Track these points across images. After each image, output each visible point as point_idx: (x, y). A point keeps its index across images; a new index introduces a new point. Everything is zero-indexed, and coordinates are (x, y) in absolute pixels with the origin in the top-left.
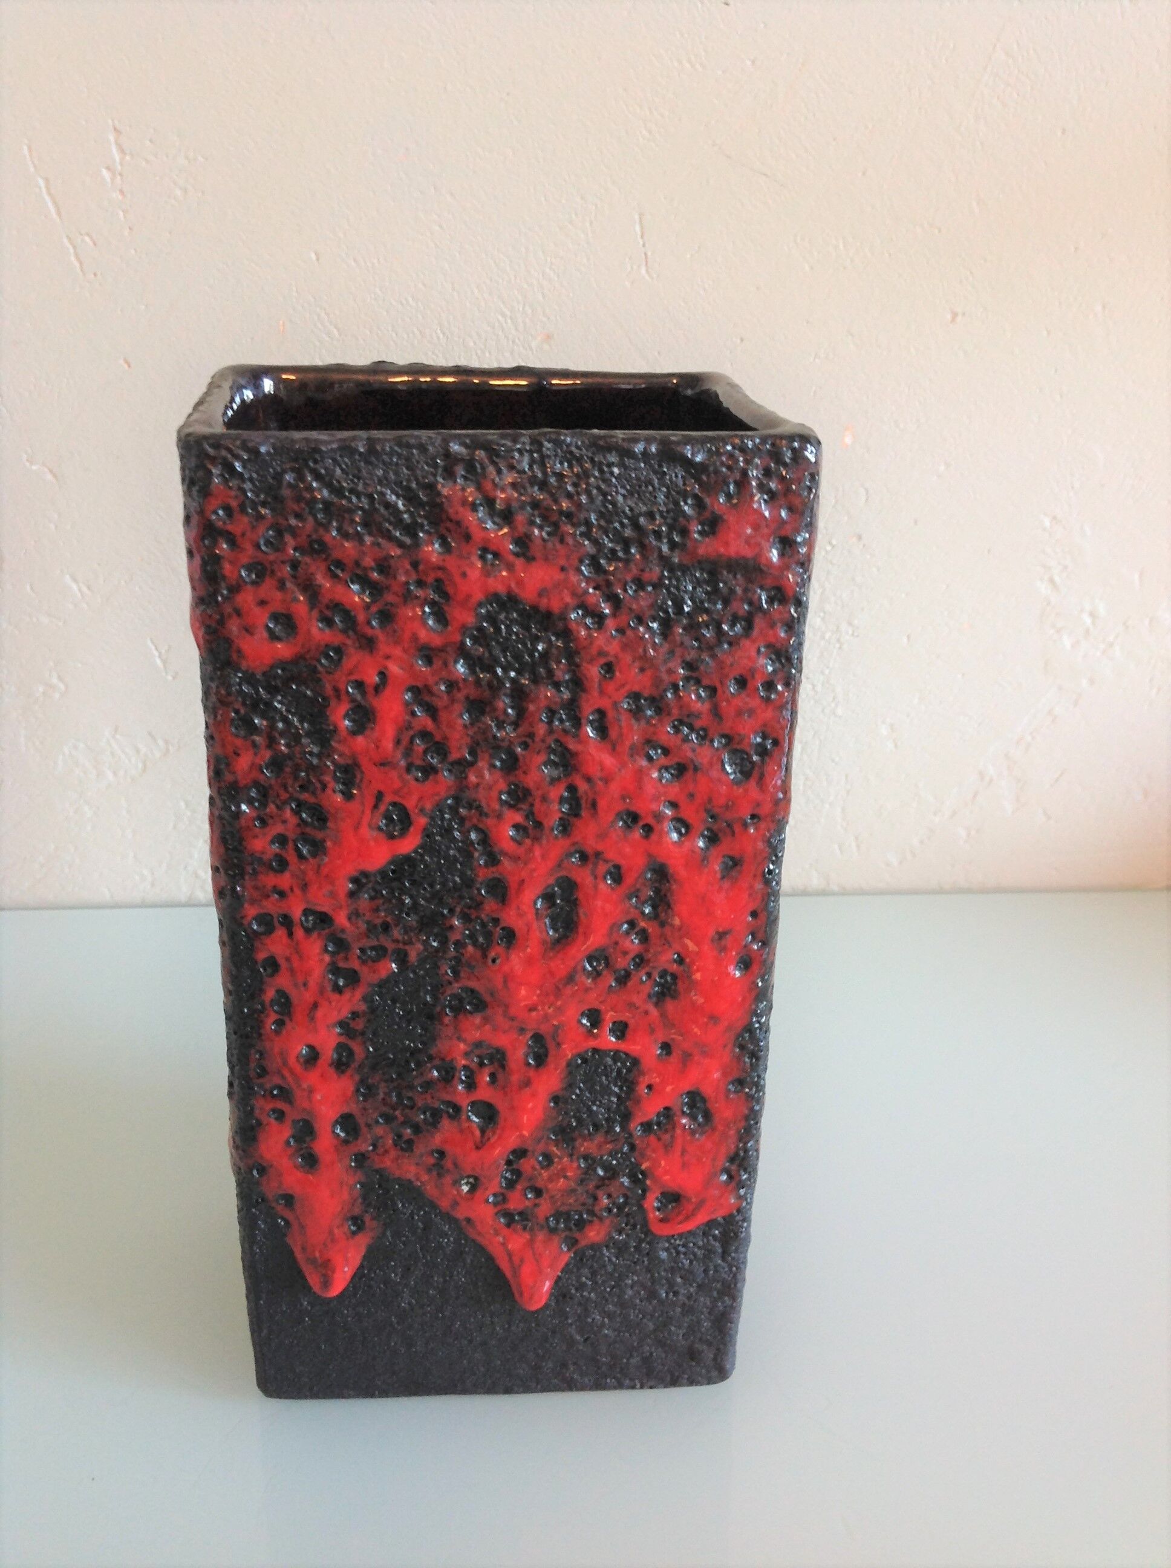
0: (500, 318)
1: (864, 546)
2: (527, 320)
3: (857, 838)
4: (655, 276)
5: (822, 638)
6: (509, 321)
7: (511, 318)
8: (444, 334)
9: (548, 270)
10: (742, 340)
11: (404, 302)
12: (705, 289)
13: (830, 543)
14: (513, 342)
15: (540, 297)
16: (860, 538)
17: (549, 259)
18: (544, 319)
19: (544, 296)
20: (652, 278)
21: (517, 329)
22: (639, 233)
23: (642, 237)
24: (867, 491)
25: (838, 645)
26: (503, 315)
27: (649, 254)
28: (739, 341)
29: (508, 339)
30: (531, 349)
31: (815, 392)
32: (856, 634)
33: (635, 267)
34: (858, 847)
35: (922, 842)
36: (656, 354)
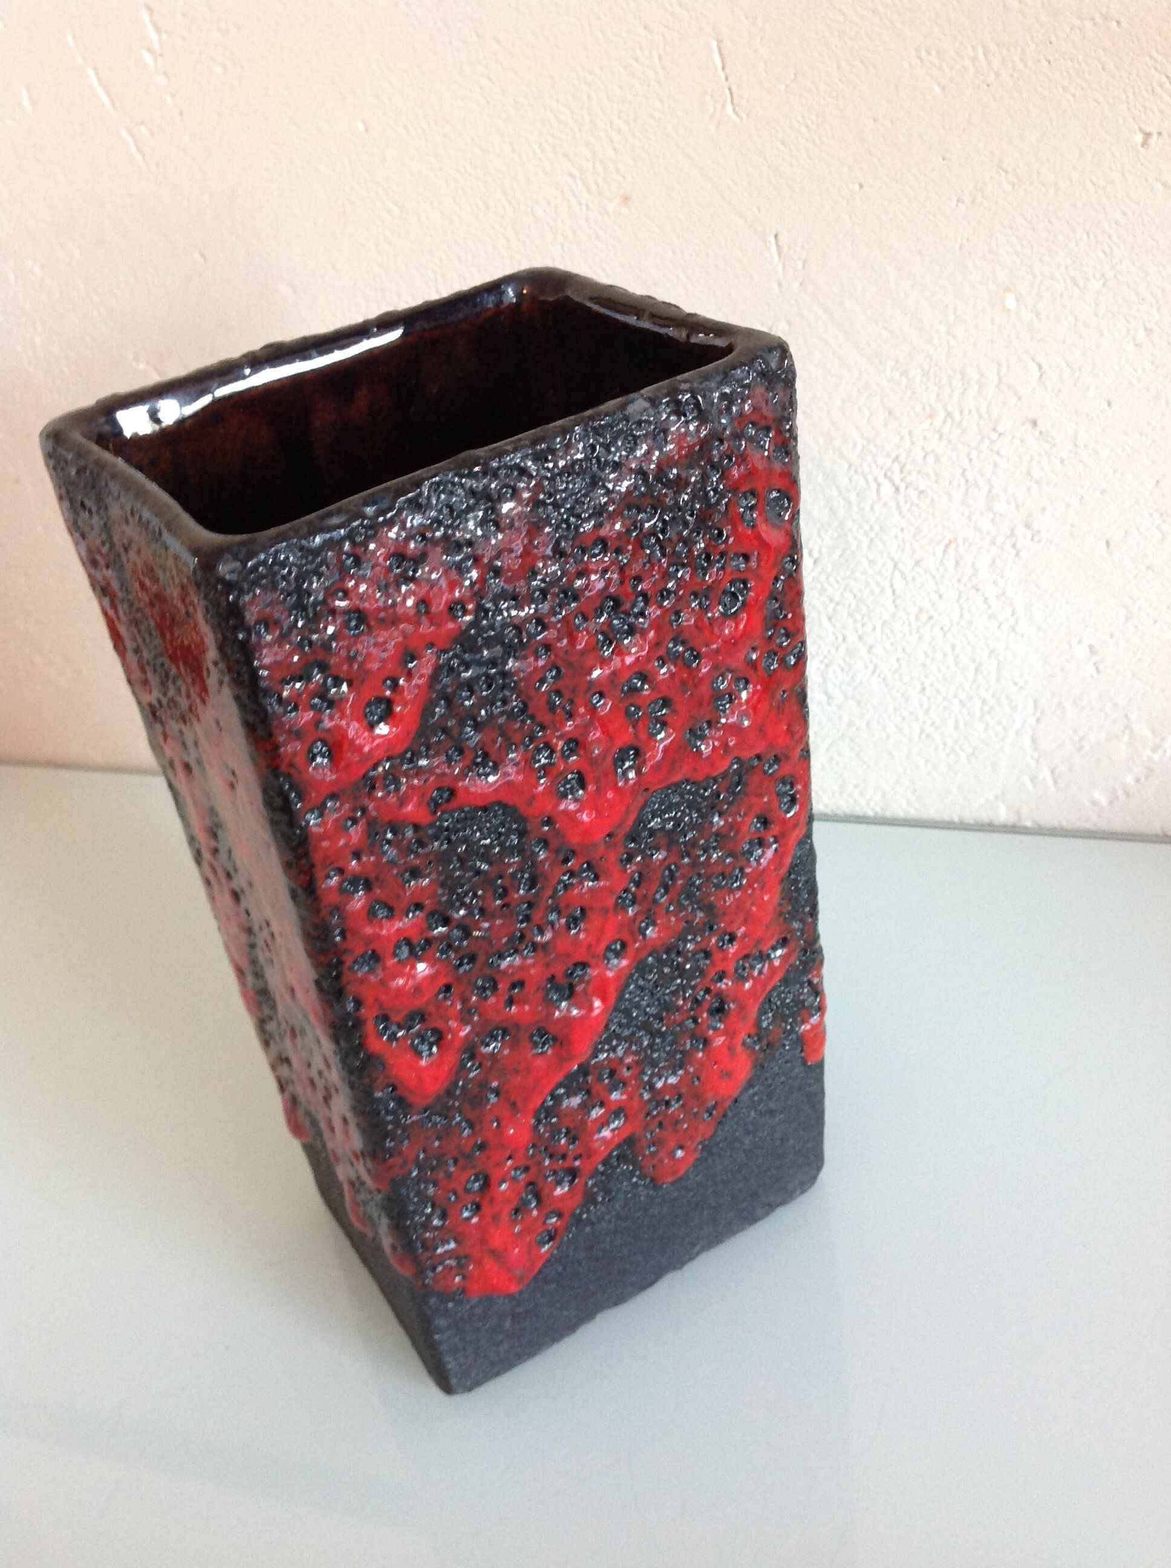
0: (569, 180)
1: (1041, 433)
2: (600, 181)
3: (1053, 772)
4: (744, 116)
5: (993, 543)
6: (579, 183)
7: (581, 179)
8: (510, 203)
9: (615, 119)
10: (861, 186)
11: (463, 170)
12: (807, 127)
13: (994, 430)
14: (587, 206)
15: (611, 153)
16: (1034, 423)
17: (615, 106)
18: (619, 178)
19: (615, 150)
20: (742, 119)
21: (589, 192)
22: (719, 65)
23: (723, 68)
24: (1040, 367)
25: (1014, 552)
26: (571, 175)
27: (734, 89)
28: (857, 187)
29: (580, 205)
30: (608, 214)
31: (961, 246)
32: (1036, 539)
33: (719, 107)
34: (1055, 782)
35: (1138, 781)
36: (755, 210)
